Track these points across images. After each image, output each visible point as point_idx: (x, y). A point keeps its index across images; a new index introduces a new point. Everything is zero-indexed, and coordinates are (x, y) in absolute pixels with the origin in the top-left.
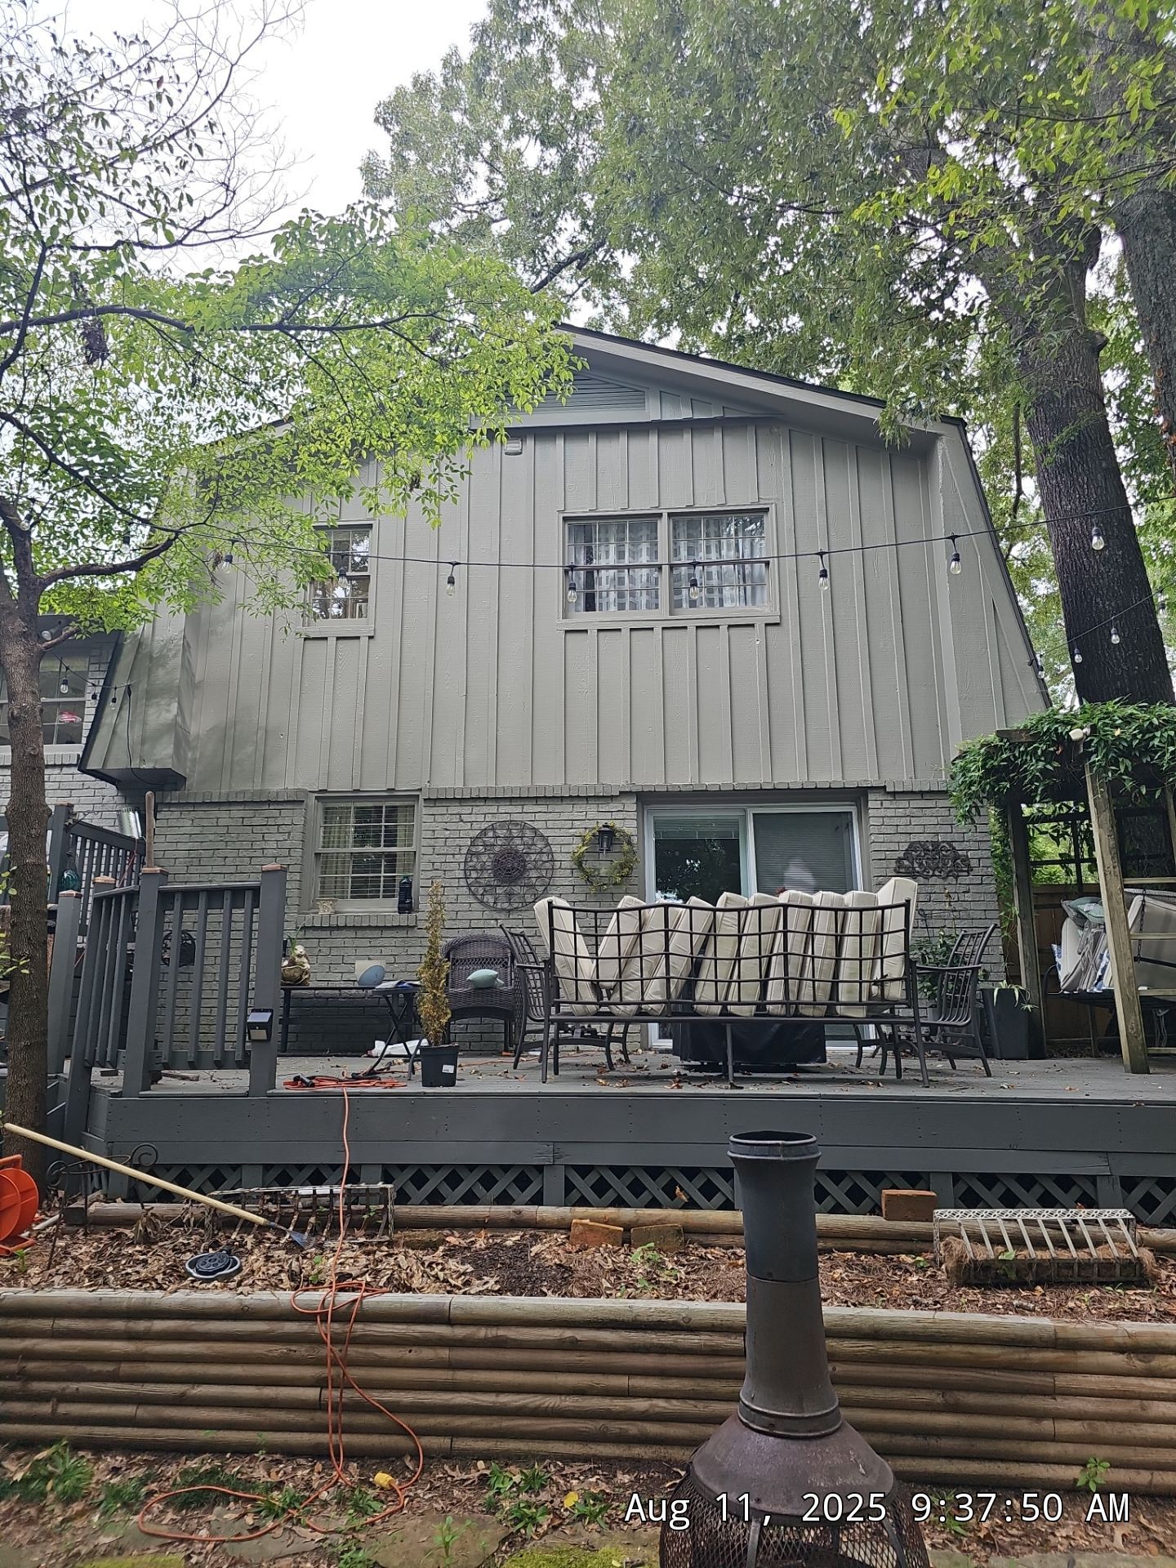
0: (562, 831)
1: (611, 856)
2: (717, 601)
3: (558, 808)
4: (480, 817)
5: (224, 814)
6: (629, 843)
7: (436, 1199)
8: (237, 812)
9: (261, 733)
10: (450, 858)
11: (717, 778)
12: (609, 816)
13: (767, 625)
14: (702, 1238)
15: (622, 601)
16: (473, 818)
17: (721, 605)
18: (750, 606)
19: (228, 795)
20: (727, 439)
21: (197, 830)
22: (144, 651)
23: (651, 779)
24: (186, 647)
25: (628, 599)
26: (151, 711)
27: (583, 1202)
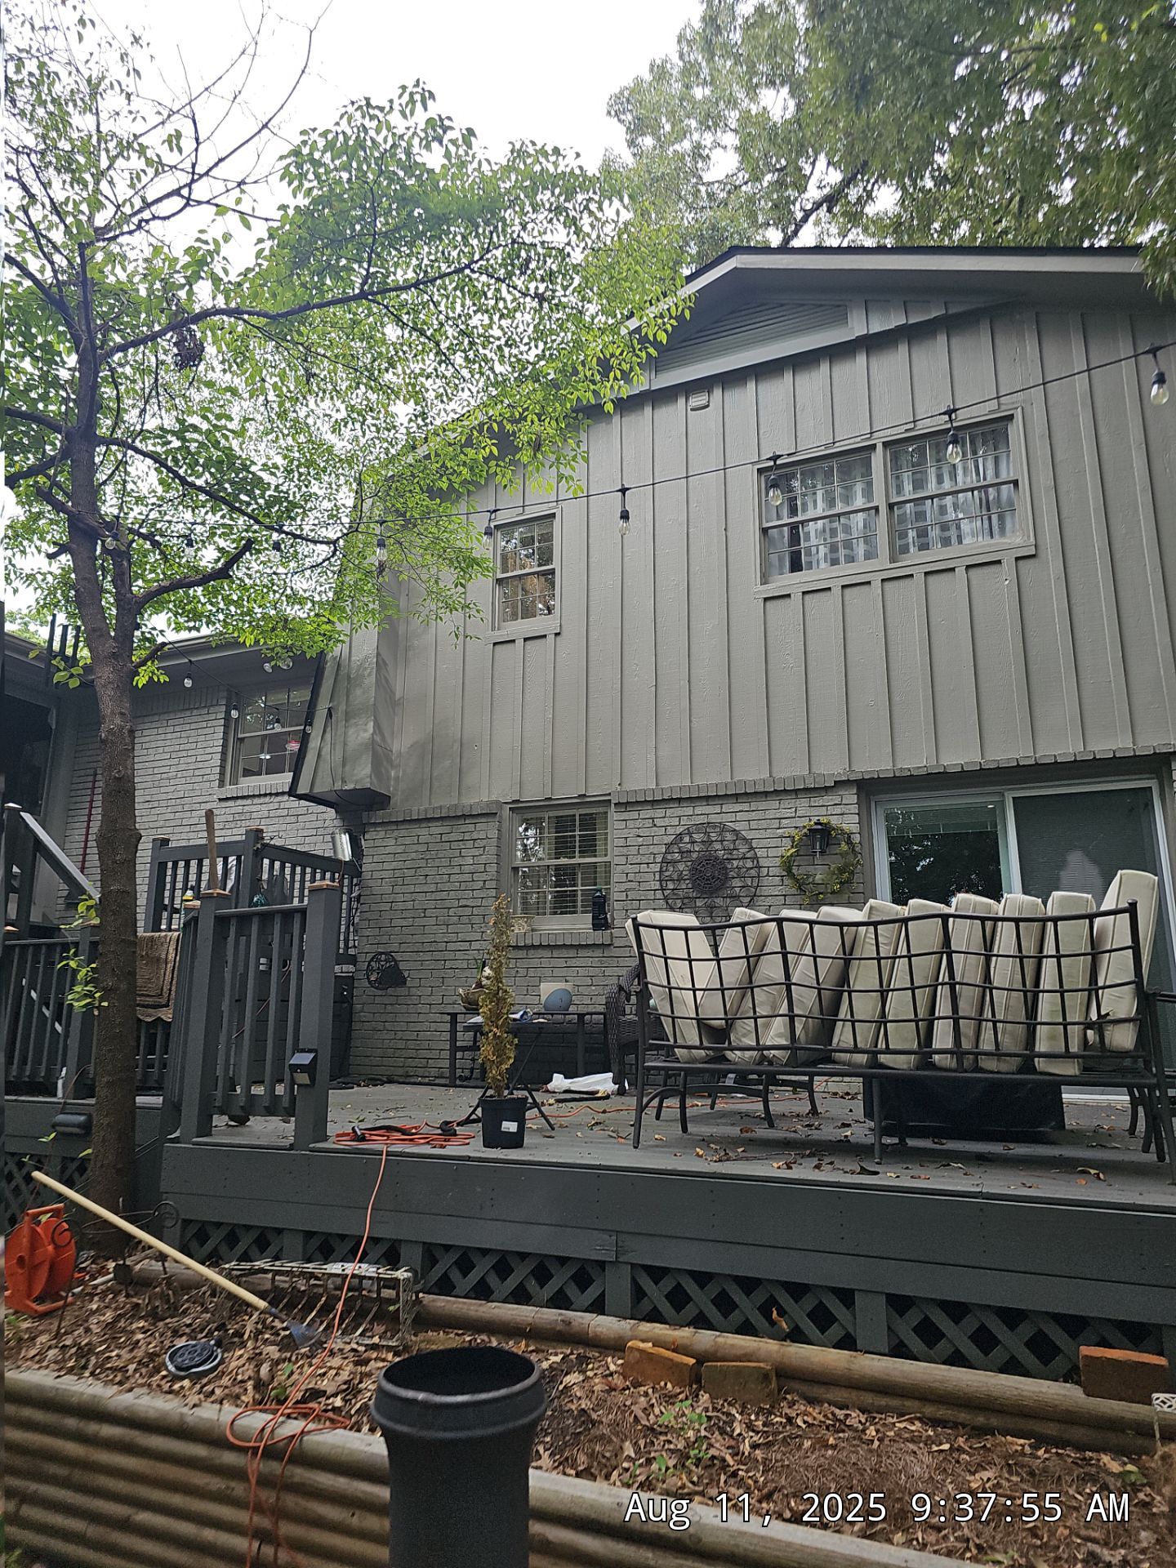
0: (769, 833)
1: (827, 860)
2: (954, 539)
3: (762, 805)
4: (674, 820)
5: (424, 831)
6: (849, 842)
7: (482, 1292)
8: (436, 829)
9: (457, 746)
10: (644, 868)
11: (960, 755)
12: (823, 811)
13: (1017, 559)
14: (804, 1388)
15: (834, 556)
16: (666, 822)
17: (960, 542)
18: (997, 539)
19: (426, 811)
20: (954, 341)
21: (400, 849)
22: (343, 671)
23: (875, 763)
24: (381, 665)
25: (842, 552)
26: (351, 731)
27: (655, 1317)
